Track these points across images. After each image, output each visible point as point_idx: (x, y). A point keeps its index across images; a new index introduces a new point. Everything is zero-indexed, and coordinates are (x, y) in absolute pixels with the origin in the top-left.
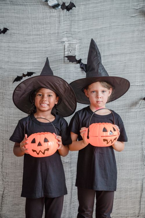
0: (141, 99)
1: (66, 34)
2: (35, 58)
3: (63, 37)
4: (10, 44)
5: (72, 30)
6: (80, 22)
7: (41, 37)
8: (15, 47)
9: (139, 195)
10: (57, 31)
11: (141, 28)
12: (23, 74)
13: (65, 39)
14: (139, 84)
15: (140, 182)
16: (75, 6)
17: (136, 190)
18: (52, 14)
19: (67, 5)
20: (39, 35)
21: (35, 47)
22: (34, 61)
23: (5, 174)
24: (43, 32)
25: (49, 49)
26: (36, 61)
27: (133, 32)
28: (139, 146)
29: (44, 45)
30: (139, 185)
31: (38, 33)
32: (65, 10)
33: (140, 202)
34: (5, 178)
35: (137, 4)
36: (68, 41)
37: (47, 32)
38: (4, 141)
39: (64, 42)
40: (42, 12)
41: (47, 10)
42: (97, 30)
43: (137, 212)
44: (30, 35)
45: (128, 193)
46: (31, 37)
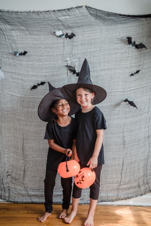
0: (123, 101)
1: (69, 55)
2: (46, 73)
3: (67, 57)
4: (29, 63)
5: (73, 52)
6: (79, 46)
7: (50, 57)
8: (32, 64)
9: (120, 169)
10: (62, 53)
11: (121, 51)
12: (38, 84)
13: (68, 59)
14: (121, 91)
15: (121, 160)
16: (75, 36)
17: (119, 165)
18: (59, 41)
19: (69, 35)
20: (50, 56)
21: (47, 65)
22: (46, 74)
23: (25, 155)
24: (52, 54)
25: (57, 65)
26: (47, 74)
27: (116, 53)
28: (121, 135)
29: (53, 63)
30: (121, 162)
31: (49, 54)
32: (68, 38)
33: (122, 174)
34: (25, 158)
35: (119, 34)
36: (70, 60)
37: (55, 54)
38: (24, 132)
39: (67, 61)
40: (51, 39)
41: (55, 38)
42: (91, 52)
43: (119, 180)
44: (43, 56)
45: (113, 167)
46: (44, 57)
